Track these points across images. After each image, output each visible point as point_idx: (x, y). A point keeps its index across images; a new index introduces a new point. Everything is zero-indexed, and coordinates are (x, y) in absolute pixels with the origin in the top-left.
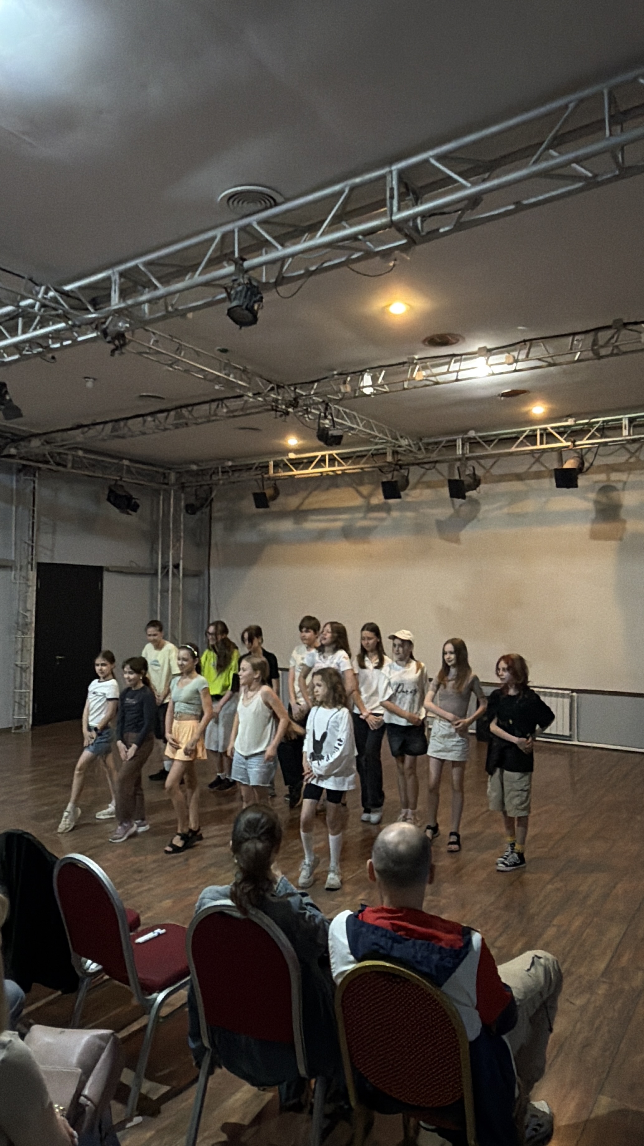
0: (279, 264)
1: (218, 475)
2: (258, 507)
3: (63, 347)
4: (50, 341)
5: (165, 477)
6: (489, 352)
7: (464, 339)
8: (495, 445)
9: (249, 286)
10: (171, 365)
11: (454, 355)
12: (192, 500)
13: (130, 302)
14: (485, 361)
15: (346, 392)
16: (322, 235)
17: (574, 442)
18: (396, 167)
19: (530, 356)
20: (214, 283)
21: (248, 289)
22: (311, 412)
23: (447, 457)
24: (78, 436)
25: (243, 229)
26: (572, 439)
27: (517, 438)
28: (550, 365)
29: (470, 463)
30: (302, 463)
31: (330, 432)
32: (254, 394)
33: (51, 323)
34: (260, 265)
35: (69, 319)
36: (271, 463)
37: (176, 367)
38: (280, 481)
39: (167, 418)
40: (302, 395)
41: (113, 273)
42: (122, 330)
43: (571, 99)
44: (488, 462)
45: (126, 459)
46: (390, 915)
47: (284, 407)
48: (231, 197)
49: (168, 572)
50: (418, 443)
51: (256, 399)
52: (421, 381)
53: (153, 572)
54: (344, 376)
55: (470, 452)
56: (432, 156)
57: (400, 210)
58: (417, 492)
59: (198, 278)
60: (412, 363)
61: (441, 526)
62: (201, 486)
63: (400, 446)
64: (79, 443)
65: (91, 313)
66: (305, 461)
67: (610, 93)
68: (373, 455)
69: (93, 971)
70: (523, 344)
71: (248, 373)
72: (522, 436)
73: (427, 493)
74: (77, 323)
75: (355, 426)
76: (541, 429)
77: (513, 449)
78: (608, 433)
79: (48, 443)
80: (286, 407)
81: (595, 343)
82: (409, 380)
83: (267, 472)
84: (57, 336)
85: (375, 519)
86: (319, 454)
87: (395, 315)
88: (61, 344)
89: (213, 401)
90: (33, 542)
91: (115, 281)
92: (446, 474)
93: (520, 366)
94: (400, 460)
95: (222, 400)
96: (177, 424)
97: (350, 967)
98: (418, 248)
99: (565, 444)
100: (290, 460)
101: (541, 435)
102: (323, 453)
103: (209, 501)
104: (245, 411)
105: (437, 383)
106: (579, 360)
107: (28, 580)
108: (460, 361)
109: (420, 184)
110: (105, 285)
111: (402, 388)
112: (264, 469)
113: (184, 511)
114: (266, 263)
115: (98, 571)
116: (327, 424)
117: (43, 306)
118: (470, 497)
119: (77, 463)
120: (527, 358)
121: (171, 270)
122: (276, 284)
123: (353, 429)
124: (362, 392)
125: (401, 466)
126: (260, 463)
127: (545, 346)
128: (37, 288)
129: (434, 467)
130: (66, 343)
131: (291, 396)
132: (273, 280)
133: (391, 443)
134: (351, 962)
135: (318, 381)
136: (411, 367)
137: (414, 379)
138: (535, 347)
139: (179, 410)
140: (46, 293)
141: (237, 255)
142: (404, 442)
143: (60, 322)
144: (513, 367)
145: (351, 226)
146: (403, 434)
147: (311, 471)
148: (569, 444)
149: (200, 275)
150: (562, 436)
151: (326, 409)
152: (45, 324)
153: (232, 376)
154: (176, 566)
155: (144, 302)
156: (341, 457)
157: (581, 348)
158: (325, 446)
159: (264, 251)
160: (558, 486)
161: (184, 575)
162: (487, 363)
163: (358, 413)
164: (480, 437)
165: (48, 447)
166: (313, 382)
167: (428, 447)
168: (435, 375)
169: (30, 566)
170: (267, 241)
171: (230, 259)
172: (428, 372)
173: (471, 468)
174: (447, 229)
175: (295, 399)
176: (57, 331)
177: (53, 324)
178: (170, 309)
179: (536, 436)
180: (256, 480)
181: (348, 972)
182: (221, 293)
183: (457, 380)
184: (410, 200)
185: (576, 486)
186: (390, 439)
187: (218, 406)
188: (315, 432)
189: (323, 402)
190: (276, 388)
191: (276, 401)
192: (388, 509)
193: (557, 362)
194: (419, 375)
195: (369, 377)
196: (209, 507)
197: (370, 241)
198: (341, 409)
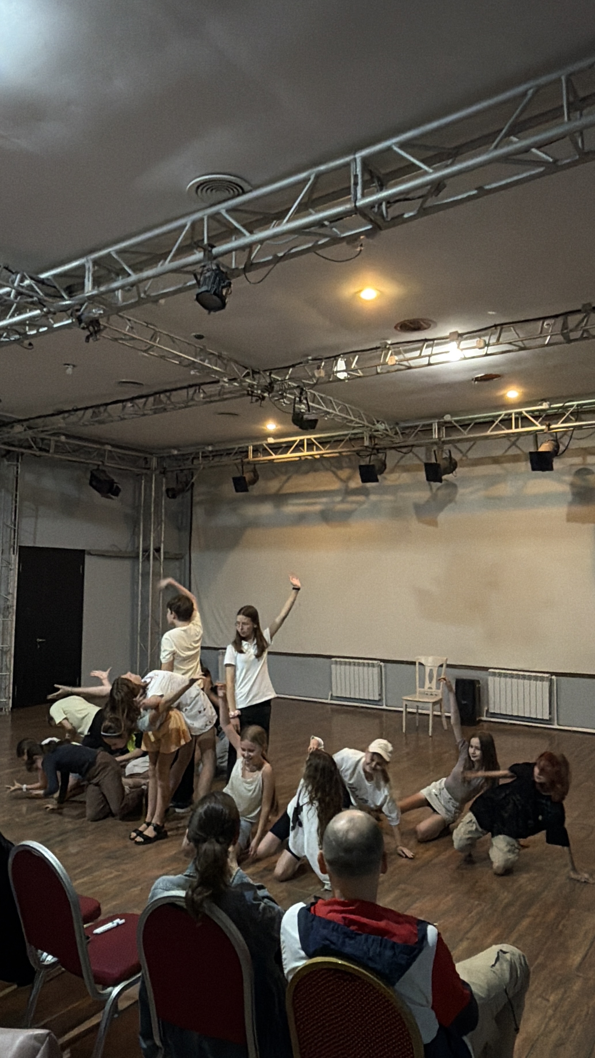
0: (248, 250)
1: (199, 460)
2: (237, 491)
3: (39, 334)
4: (27, 328)
5: (147, 463)
6: (460, 336)
7: (436, 324)
8: (470, 429)
9: (217, 272)
10: (145, 351)
11: (426, 340)
12: (173, 485)
13: (103, 289)
14: (457, 346)
15: (320, 377)
16: (288, 221)
17: (549, 426)
18: (359, 155)
19: (501, 340)
20: (185, 269)
21: (216, 275)
22: (286, 397)
23: (422, 441)
24: (59, 422)
25: (212, 217)
26: (547, 423)
27: (493, 422)
28: (521, 349)
29: (446, 447)
30: (281, 447)
31: (305, 416)
32: (229, 380)
33: (28, 310)
34: (229, 252)
35: (45, 306)
36: (251, 448)
37: (151, 353)
38: (259, 465)
39: (145, 404)
40: (278, 380)
41: (86, 261)
42: (96, 316)
43: (527, 87)
44: (464, 446)
45: (108, 444)
46: (342, 908)
47: (259, 392)
48: (200, 185)
49: (149, 556)
50: (394, 428)
51: (232, 385)
52: (394, 365)
53: (134, 555)
54: (318, 361)
55: (446, 436)
56: (395, 144)
57: (363, 196)
58: (394, 476)
59: (167, 265)
60: (385, 348)
61: (419, 509)
62: (182, 470)
63: (377, 431)
64: (60, 428)
65: (65, 300)
66: (284, 445)
67: (568, 81)
68: (351, 439)
69: (49, 963)
70: (494, 328)
71: (224, 359)
72: (497, 420)
73: (404, 478)
74: (52, 310)
75: (331, 411)
76: (516, 413)
77: (489, 433)
78: (583, 416)
79: (30, 428)
80: (262, 391)
81: (565, 326)
82: (382, 365)
83: (247, 456)
84: (32, 323)
85: (353, 502)
86: (298, 438)
87: (367, 301)
88: (38, 331)
89: (190, 386)
90: (15, 526)
91: (89, 268)
92: (423, 457)
93: (491, 350)
94: (376, 444)
95: (199, 385)
96: (156, 409)
97: (301, 963)
98: (384, 233)
99: (540, 427)
100: (269, 445)
101: (517, 419)
102: (302, 438)
103: (189, 485)
104: (222, 396)
105: (410, 368)
106: (548, 345)
107: (9, 563)
108: (432, 346)
109: (383, 171)
110: (79, 272)
111: (375, 372)
112: (244, 454)
113: (165, 494)
114: (236, 249)
115: (79, 555)
116: (303, 409)
117: (19, 293)
118: (445, 480)
119: (59, 448)
120: (498, 342)
121: (144, 258)
122: (245, 270)
123: (328, 413)
124: (336, 376)
125: (378, 450)
126: (239, 448)
127: (515, 330)
128: (14, 276)
129: (411, 451)
130: (41, 330)
131: (266, 381)
132: (242, 266)
133: (367, 427)
134: (302, 958)
135: (293, 366)
136: (384, 352)
137: (387, 364)
138: (505, 331)
139: (158, 395)
140: (22, 280)
141: (206, 241)
142: (381, 427)
143: (36, 309)
144: (483, 352)
145: (318, 212)
146: (379, 419)
147: (290, 455)
148: (544, 427)
149: (170, 262)
150: (537, 420)
151: (301, 394)
152: (22, 311)
153: (207, 361)
154: (157, 550)
155: (117, 289)
156: (319, 441)
157: (551, 332)
158: (300, 430)
159: (234, 238)
160: (534, 469)
161: (165, 558)
162: (458, 347)
163: (334, 399)
164: (457, 421)
165: (30, 432)
166: (289, 367)
167: (405, 432)
168: (408, 360)
169: (12, 549)
170: (236, 228)
171: (199, 246)
172: (401, 357)
173: (447, 451)
174: (411, 214)
175: (271, 384)
176: (32, 318)
177: (30, 310)
178: (142, 295)
179: (511, 419)
180: (236, 464)
181: (299, 968)
182: (190, 280)
183: (429, 364)
184: (375, 186)
185: (551, 469)
186: (366, 424)
187: (195, 391)
188: (290, 417)
189: (298, 387)
190: (251, 373)
191: (251, 386)
192: (365, 492)
193: (528, 346)
194: (391, 360)
195: (343, 362)
196: (190, 491)
197: (336, 227)
198: (316, 394)
